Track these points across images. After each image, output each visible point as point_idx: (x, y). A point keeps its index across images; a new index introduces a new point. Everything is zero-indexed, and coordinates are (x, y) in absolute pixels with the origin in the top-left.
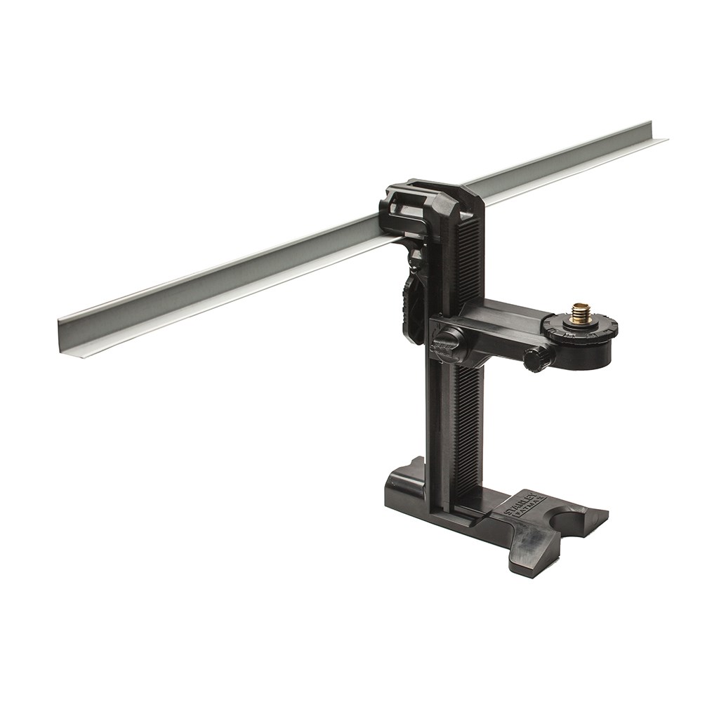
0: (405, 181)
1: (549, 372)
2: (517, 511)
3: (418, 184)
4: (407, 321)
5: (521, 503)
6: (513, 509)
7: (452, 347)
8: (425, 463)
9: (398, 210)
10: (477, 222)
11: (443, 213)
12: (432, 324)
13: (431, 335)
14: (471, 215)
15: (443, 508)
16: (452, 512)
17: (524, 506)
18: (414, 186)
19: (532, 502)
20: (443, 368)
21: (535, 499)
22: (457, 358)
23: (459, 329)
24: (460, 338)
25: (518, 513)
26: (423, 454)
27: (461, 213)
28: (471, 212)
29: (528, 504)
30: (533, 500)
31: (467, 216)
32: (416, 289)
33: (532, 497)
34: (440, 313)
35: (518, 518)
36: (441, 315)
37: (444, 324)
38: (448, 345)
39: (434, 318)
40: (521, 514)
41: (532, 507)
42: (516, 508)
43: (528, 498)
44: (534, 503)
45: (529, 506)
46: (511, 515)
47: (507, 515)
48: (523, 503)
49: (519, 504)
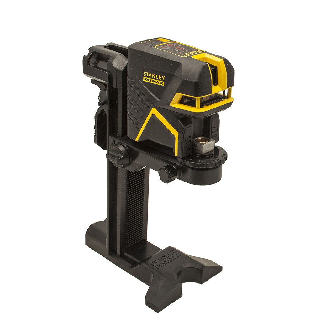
2: (159, 263)
4: (96, 135)
6: (157, 261)
7: (119, 157)
11: (119, 68)
12: (110, 140)
16: (122, 256)
17: (165, 260)
18: (109, 49)
19: (171, 257)
21: (174, 255)
23: (125, 146)
24: (124, 152)
25: (159, 265)
29: (168, 259)
33: (172, 253)
34: (117, 133)
35: (157, 269)
36: (117, 134)
37: (117, 141)
38: (116, 156)
39: (113, 136)
40: (160, 266)
41: (169, 261)
42: (159, 261)
43: (170, 254)
44: (172, 258)
45: (168, 260)
46: (154, 266)
47: (152, 265)
48: (165, 257)
49: (162, 258)
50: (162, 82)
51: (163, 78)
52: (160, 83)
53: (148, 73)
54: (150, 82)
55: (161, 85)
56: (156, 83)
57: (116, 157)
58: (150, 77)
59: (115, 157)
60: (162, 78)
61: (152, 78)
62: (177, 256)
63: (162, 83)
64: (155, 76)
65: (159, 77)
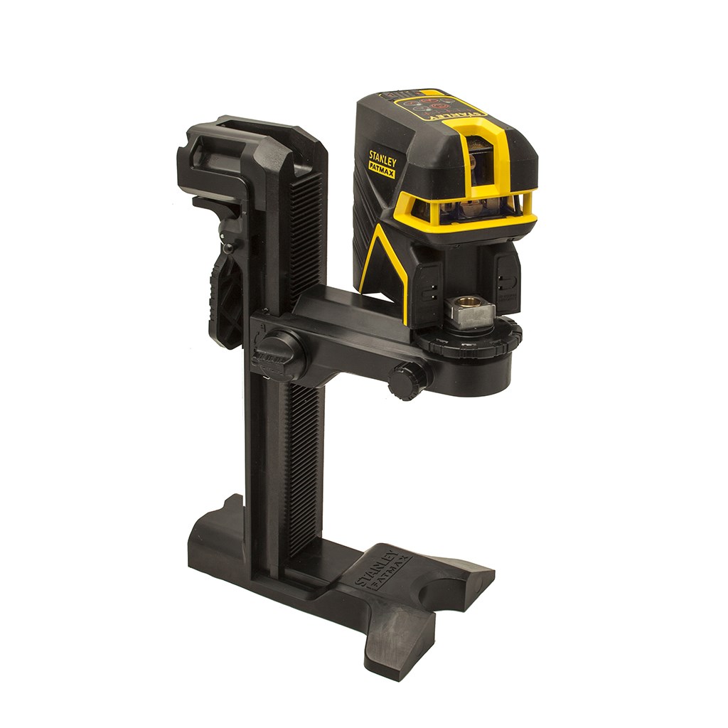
0: (213, 118)
1: (426, 398)
2: (373, 580)
3: (232, 123)
4: (216, 318)
5: (378, 567)
6: (367, 577)
7: (284, 359)
8: (244, 505)
9: (204, 162)
10: (317, 178)
11: (270, 168)
12: (253, 325)
13: (252, 340)
14: (309, 169)
15: (269, 572)
16: (282, 577)
17: (382, 571)
18: (226, 127)
19: (392, 564)
20: (268, 385)
21: (396, 560)
22: (291, 376)
23: (292, 333)
24: (294, 347)
25: (375, 584)
26: (242, 491)
27: (295, 166)
28: (308, 164)
29: (388, 568)
30: (394, 561)
31: (303, 170)
32: (229, 273)
33: (392, 556)
34: (266, 309)
35: (375, 592)
36: (267, 312)
37: (271, 325)
38: (277, 357)
39: (257, 316)
40: (379, 585)
41: (393, 572)
42: (371, 575)
43: (387, 557)
44: (395, 566)
45: (390, 572)
46: (365, 587)
47: (360, 586)
48: (380, 566)
49: (375, 568)
50: (392, 170)
51: (394, 163)
52: (390, 174)
53: (375, 153)
54: (376, 171)
55: (390, 177)
56: (383, 174)
57: (277, 359)
58: (376, 162)
59: (275, 360)
60: (392, 164)
61: (379, 163)
62: (403, 561)
63: (391, 173)
64: (384, 159)
65: (389, 162)
